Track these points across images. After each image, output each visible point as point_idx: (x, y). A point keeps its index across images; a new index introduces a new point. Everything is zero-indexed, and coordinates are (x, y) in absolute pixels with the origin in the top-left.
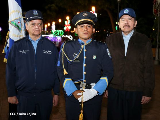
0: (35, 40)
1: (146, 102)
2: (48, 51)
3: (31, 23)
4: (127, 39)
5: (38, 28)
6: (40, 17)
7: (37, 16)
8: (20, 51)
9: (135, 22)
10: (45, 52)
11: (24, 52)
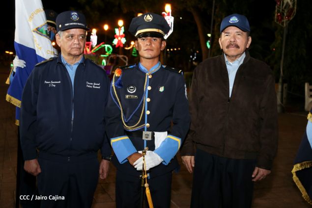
0: (72, 64)
1: (262, 178)
2: (95, 84)
3: (66, 34)
4: (233, 68)
5: (79, 44)
6: (82, 25)
7: (76, 22)
8: (46, 82)
9: (248, 40)
10: (89, 85)
11: (53, 84)
